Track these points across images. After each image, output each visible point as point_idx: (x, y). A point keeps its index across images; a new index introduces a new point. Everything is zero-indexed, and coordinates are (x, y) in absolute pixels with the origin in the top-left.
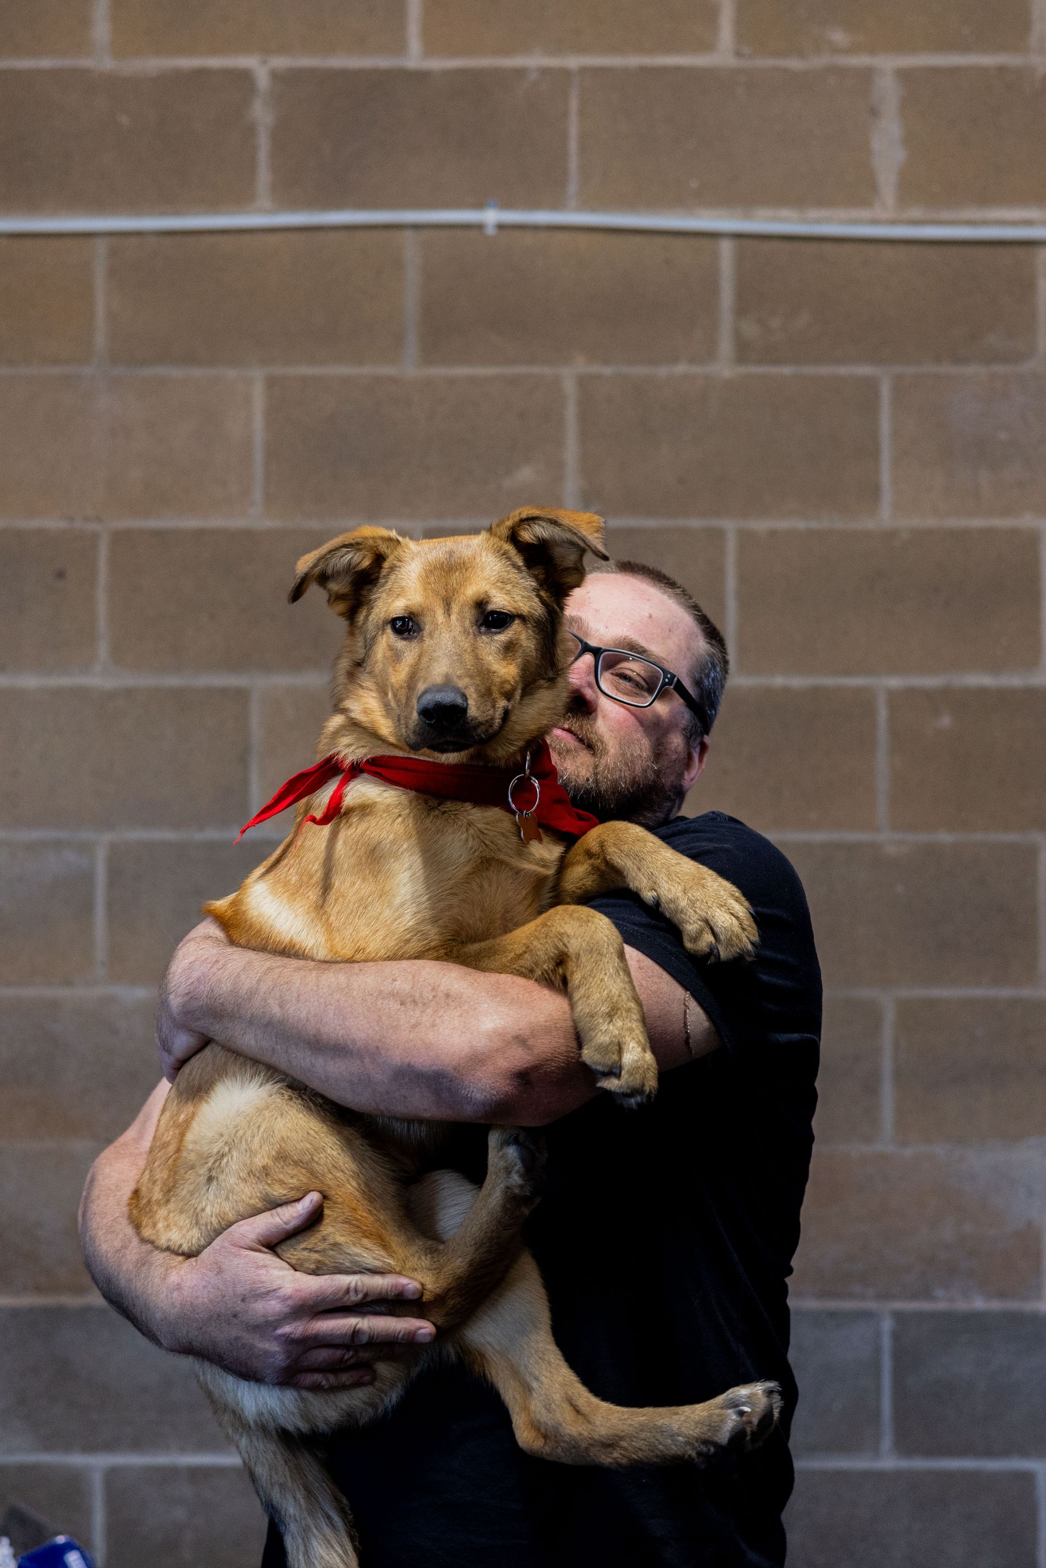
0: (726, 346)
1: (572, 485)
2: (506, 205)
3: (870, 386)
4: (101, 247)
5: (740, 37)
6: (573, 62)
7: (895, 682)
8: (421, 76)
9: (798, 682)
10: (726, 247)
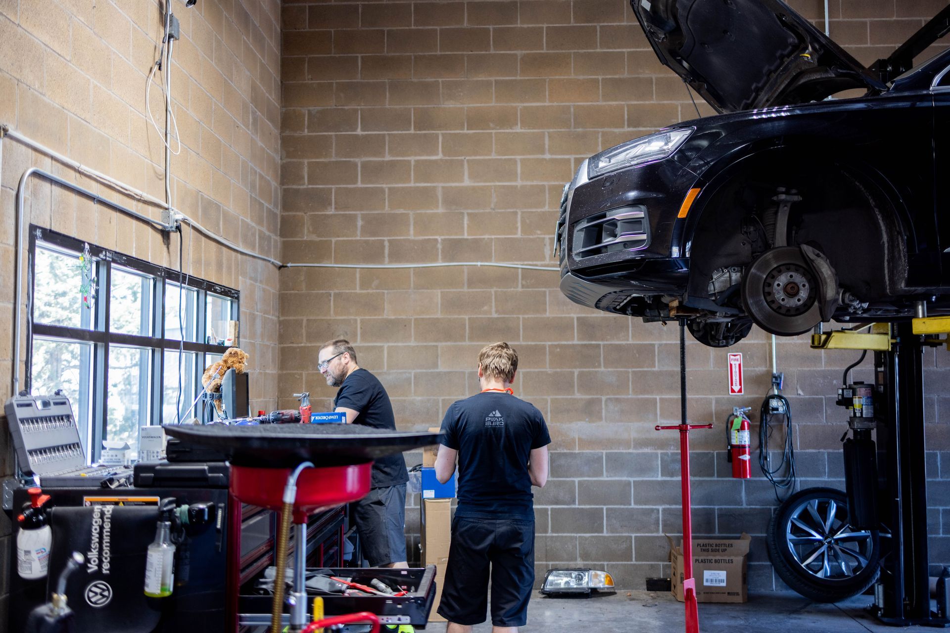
0: (520, 285)
1: (494, 309)
2: (482, 262)
3: (545, 292)
4: (412, 269)
5: (522, 232)
6: (493, 237)
7: (550, 343)
8: (467, 240)
9: (533, 343)
10: (520, 270)
